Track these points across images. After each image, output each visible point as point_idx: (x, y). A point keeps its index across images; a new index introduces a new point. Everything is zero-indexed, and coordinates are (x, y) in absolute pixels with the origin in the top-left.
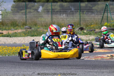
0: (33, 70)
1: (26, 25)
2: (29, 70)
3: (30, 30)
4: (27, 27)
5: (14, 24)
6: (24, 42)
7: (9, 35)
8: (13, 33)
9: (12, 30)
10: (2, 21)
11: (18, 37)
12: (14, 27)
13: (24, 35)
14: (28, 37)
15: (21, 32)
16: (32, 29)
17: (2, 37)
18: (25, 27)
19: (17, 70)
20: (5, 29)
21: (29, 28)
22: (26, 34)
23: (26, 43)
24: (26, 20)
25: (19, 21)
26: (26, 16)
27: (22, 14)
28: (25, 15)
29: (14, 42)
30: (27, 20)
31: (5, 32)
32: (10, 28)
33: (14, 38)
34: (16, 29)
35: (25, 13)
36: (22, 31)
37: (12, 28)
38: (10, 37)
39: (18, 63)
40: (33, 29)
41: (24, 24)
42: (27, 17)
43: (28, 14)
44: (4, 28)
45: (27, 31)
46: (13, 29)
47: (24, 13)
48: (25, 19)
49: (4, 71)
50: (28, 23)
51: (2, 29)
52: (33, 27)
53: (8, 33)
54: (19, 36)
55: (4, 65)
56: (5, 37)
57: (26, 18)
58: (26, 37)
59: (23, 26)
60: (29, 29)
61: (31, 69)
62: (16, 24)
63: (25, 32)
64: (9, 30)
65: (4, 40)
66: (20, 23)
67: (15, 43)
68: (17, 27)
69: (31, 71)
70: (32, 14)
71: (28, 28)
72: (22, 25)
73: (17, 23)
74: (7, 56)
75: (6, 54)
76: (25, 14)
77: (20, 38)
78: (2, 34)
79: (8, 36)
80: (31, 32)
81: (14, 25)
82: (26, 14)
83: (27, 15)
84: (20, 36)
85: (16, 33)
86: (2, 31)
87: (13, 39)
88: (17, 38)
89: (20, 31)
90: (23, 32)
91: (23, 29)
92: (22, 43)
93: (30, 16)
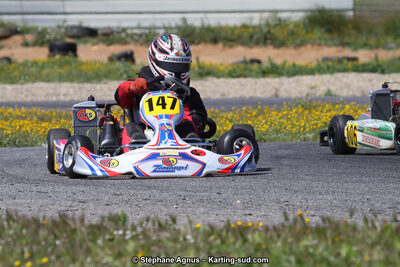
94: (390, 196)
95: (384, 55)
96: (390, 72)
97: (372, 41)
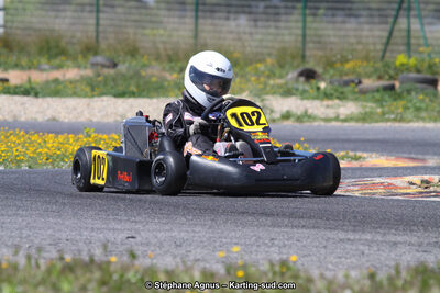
0: (128, 225)
1: (96, 53)
2: (113, 225)
3: (112, 72)
4: (99, 59)
5: (49, 49)
6: (88, 116)
7: (32, 88)
8: (47, 82)
9: (42, 70)
10: (5, 32)
11: (67, 95)
12: (49, 59)
13: (88, 89)
14: (105, 98)
15: (78, 78)
16: (119, 67)
17: (5, 93)
18: (92, 59)
19: (67, 223)
20: (17, 66)
21: (107, 63)
22: (95, 88)
23: (95, 120)
24: (97, 32)
25: (73, 37)
26: (98, 19)
27: (82, 11)
28: (94, 15)
29: (49, 114)
30: (101, 35)
31: (15, 77)
32: (35, 62)
33: (49, 99)
34: (59, 67)
35: (94, 8)
36: (82, 77)
37: (44, 61)
38: (36, 95)
39: (71, 195)
40: (122, 68)
41: (90, 49)
42: (102, 22)
43: (104, 12)
44: (13, 59)
45: (99, 75)
46: (47, 67)
47: (91, 5)
48: (93, 28)
49: (17, 226)
50: (103, 45)
51: (6, 63)
52: (124, 62)
53: (29, 81)
54: (70, 92)
55: (19, 203)
56: (16, 93)
57: (98, 24)
58: (96, 99)
59: (85, 57)
60: (108, 67)
61: (121, 221)
62: (57, 47)
63: (91, 79)
64: (30, 68)
65: (13, 107)
66: (74, 44)
67: (54, 119)
68: (63, 58)
69: (122, 231)
70: (119, 10)
71: (103, 66)
72: (82, 52)
73: (63, 44)
74: (25, 167)
75: (22, 161)
76: (91, 12)
77: (71, 102)
78: (6, 85)
79: (26, 93)
80: (114, 80)
81: (53, 49)
82: (98, 11)
83: (102, 15)
84: (75, 94)
85: (56, 81)
86: (6, 70)
87: (46, 106)
88: (63, 99)
89: (71, 73)
90: (83, 79)
91: (85, 68)
92: (82, 119)
93: (112, 19)
94: (49, 232)
95: (38, 77)
96: (44, 96)
97: (24, 62)
